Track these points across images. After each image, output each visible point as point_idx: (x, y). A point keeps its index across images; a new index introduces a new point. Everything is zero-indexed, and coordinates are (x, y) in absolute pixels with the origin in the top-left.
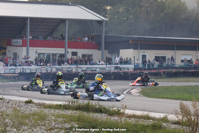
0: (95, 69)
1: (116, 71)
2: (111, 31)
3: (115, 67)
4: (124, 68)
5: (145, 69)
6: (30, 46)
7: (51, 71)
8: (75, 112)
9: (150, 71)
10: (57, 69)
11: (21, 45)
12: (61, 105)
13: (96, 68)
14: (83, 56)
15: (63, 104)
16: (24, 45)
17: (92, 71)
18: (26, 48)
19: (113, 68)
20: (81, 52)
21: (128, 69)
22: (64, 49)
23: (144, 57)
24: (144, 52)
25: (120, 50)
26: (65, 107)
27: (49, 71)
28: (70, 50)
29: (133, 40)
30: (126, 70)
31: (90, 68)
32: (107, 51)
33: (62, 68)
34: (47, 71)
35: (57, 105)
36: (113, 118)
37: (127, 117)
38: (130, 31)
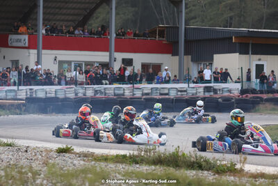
0: (166, 91)
1: (207, 95)
2: (194, 18)
3: (206, 88)
4: (222, 90)
5: (261, 92)
6: (43, 48)
7: (85, 95)
8: (153, 167)
9: (271, 96)
10: (96, 92)
11: (27, 45)
12: (124, 156)
13: (169, 89)
14: (145, 66)
15: (128, 155)
16: (32, 45)
17: (161, 94)
18: (35, 51)
19: (201, 90)
20: (139, 59)
21: (230, 91)
22: (108, 54)
23: (260, 68)
24: (260, 60)
25: (215, 55)
26: (134, 160)
27: (80, 95)
28: (120, 56)
29: (240, 36)
30: (226, 94)
31: (157, 89)
32: (190, 57)
33: (105, 89)
34: (76, 94)
35: (117, 156)
36: (225, 178)
37: (250, 177)
38: (231, 18)
